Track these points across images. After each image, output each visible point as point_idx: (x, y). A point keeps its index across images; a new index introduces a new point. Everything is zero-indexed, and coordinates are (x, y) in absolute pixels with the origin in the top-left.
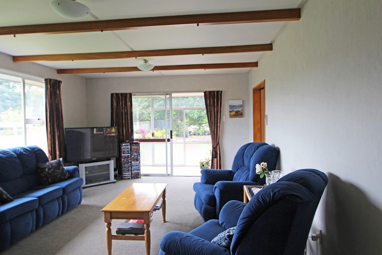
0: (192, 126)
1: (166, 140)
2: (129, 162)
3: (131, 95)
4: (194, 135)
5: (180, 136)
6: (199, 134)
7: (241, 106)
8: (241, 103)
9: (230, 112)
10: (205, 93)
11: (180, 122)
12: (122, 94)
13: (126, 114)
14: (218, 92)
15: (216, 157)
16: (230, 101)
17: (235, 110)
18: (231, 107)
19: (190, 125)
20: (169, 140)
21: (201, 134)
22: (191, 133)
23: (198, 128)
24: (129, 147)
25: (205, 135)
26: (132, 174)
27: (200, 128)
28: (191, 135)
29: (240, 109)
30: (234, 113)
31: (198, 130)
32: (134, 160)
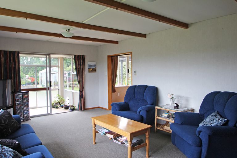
1: (47, 89)
2: (21, 108)
3: (18, 53)
7: (95, 66)
8: (95, 64)
9: (89, 69)
10: (75, 56)
12: (10, 52)
13: (15, 68)
14: (83, 56)
15: (82, 97)
16: (89, 62)
17: (92, 68)
18: (90, 66)
20: (49, 89)
24: (22, 96)
26: (24, 118)
29: (94, 67)
30: (91, 70)
32: (25, 106)
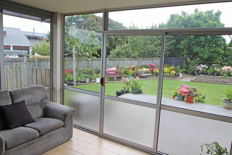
0: (202, 65)
4: (203, 74)
5: (188, 74)
6: (207, 74)
11: (190, 60)
19: (200, 64)
21: (210, 73)
22: (200, 72)
23: (207, 67)
25: (214, 75)
27: (209, 68)
28: (199, 74)
31: (207, 69)
